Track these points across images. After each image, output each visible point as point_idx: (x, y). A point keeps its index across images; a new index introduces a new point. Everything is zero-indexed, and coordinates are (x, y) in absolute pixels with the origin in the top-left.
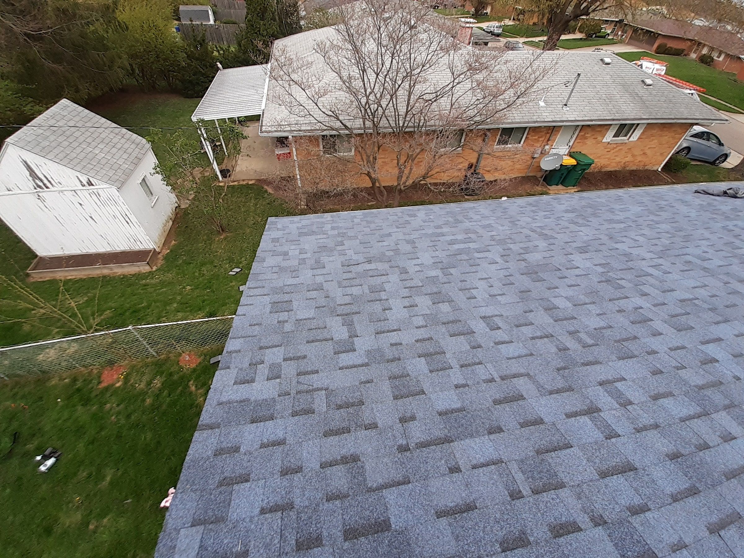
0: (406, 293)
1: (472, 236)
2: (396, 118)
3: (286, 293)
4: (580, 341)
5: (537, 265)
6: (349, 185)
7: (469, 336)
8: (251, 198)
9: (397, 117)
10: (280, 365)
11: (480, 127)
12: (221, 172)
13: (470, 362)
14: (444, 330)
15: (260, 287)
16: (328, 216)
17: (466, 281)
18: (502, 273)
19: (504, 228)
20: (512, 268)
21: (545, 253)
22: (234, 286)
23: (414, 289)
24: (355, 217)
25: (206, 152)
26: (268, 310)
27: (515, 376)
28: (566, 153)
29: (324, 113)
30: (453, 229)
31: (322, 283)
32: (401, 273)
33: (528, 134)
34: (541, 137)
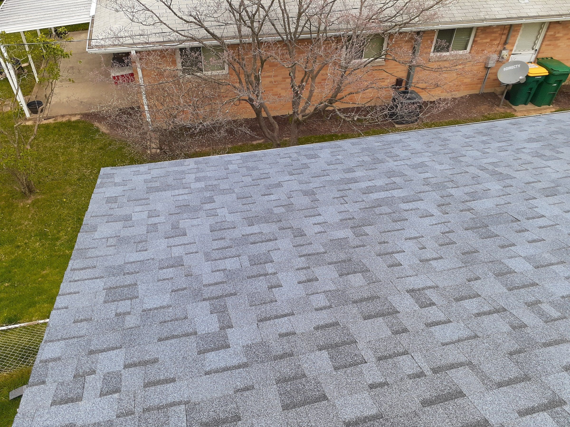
0: (301, 262)
1: (397, 180)
2: (284, 22)
3: (128, 273)
4: (542, 314)
5: (487, 216)
6: (221, 118)
7: (390, 318)
8: (74, 141)
9: (286, 19)
10: (119, 375)
11: (404, 29)
12: (29, 105)
13: (391, 353)
14: (355, 310)
15: (90, 268)
16: (191, 163)
17: (387, 242)
18: (439, 229)
19: (443, 167)
20: (452, 221)
21: (498, 199)
22: (47, 275)
23: (313, 257)
24: (230, 162)
25: (7, 79)
26: (101, 299)
27: (452, 366)
28: (532, 60)
29: (182, 19)
30: (371, 173)
31: (181, 257)
32: (295, 236)
33: (475, 37)
34: (495, 40)
